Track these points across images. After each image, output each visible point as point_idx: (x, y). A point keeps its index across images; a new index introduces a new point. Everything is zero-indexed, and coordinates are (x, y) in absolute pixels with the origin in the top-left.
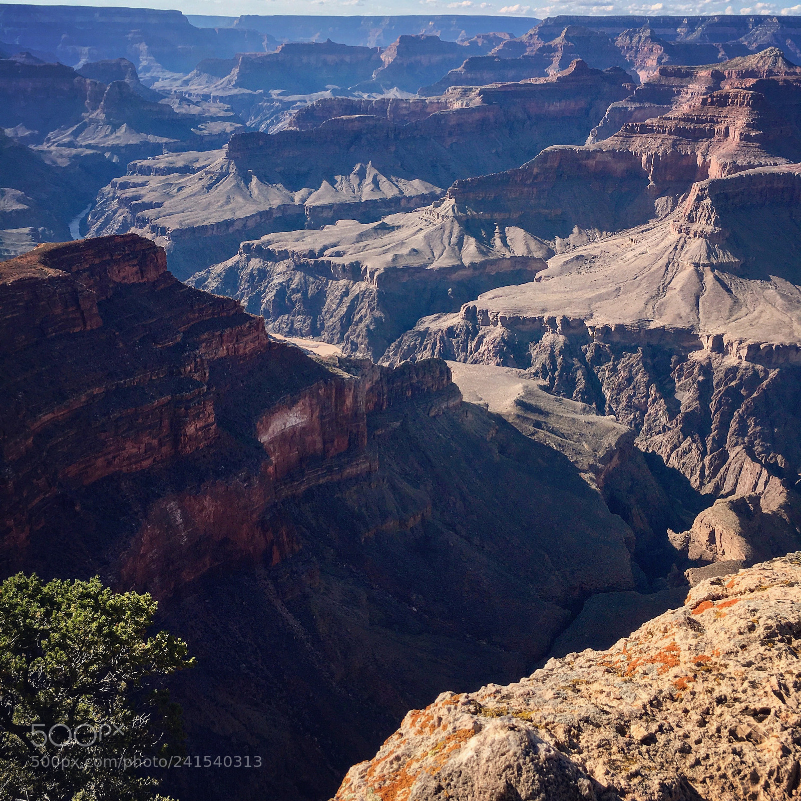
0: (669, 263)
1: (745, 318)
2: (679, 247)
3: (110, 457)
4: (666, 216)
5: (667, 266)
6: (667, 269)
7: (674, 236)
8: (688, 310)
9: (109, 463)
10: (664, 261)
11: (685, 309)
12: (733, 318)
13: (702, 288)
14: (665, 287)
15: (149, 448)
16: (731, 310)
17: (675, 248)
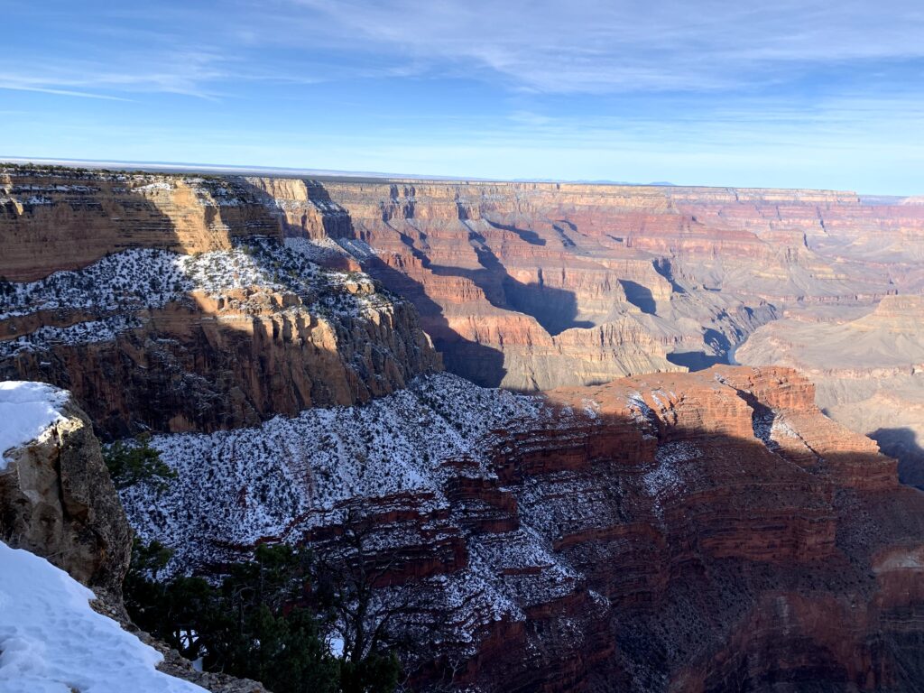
3: (738, 541)
9: (737, 547)
15: (772, 546)
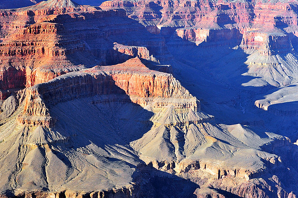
0: (20, 146)
1: (77, 177)
2: (25, 134)
4: (12, 114)
5: (19, 149)
6: (19, 151)
7: (20, 127)
8: (39, 178)
10: (16, 145)
11: (37, 178)
12: (69, 178)
13: (45, 160)
14: (20, 164)
16: (67, 173)
17: (23, 135)
